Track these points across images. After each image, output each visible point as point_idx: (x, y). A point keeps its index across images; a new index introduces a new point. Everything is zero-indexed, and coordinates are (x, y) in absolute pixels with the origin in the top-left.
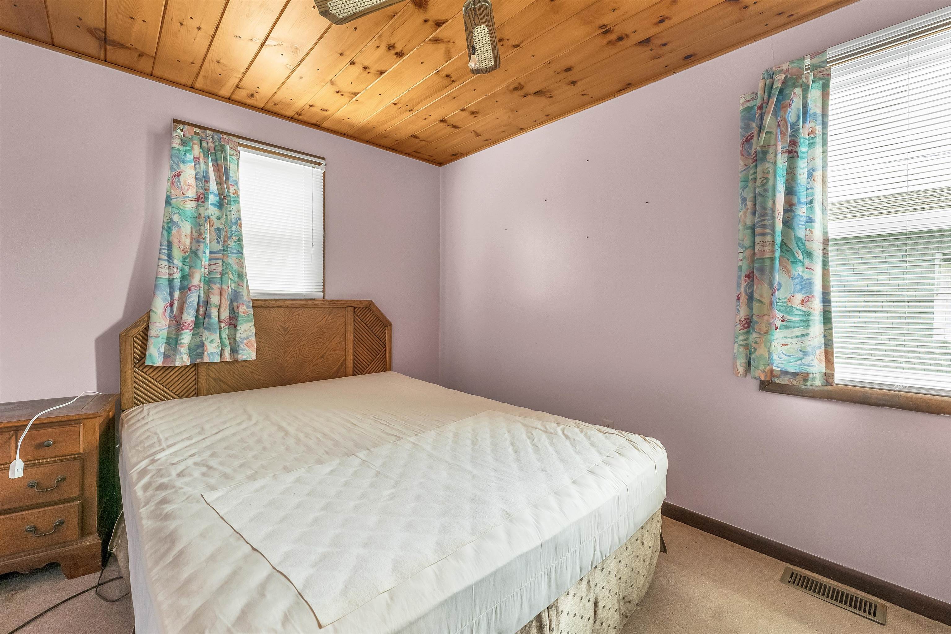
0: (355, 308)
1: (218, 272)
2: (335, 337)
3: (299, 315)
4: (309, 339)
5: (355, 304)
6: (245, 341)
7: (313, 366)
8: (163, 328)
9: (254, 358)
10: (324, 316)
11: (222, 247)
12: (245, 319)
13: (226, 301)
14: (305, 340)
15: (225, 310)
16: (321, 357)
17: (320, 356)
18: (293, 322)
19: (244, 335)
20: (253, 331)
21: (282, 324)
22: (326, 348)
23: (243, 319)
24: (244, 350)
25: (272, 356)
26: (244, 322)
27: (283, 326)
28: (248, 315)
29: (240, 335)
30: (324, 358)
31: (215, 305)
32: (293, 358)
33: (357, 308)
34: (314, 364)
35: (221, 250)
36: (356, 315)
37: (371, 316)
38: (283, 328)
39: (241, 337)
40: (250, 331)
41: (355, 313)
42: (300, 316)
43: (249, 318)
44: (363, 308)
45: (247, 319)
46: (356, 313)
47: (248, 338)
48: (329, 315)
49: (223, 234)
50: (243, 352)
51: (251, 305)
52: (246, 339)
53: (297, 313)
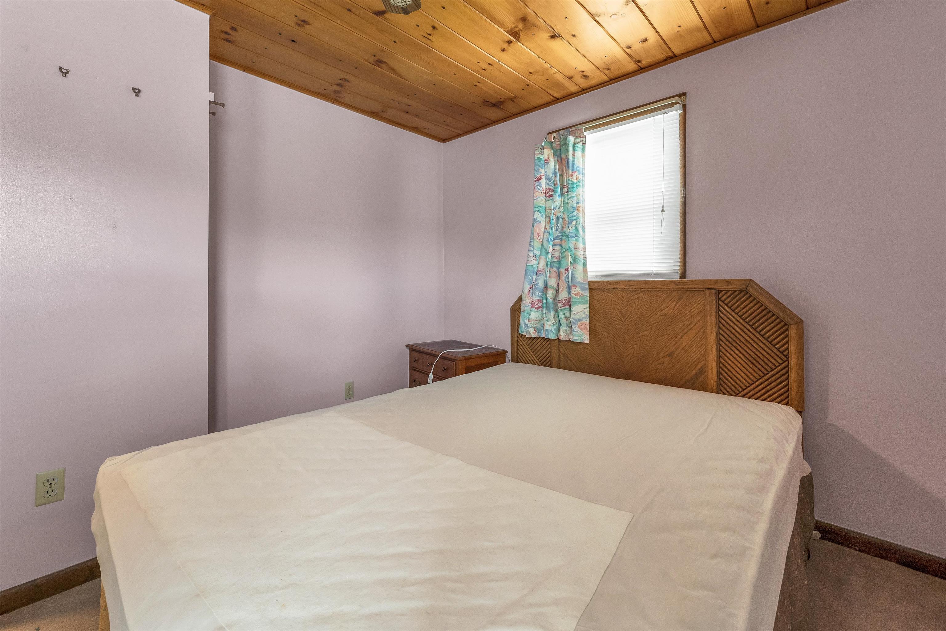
0: (719, 292)
1: (554, 257)
2: (688, 331)
3: (638, 299)
4: (651, 329)
5: (719, 287)
6: (579, 323)
7: (658, 365)
8: (527, 305)
9: (587, 341)
10: (672, 301)
11: (560, 233)
12: (577, 300)
13: (563, 283)
14: (647, 330)
15: (562, 291)
16: (669, 355)
17: (667, 353)
18: (632, 307)
19: (577, 317)
20: (588, 313)
21: (620, 308)
22: (676, 344)
23: (575, 300)
24: (575, 331)
25: (611, 342)
26: (577, 303)
27: (622, 311)
28: (582, 297)
29: (573, 316)
30: (672, 356)
31: (551, 287)
32: (633, 350)
33: (722, 291)
34: (658, 362)
35: (558, 236)
36: (723, 302)
37: (751, 304)
38: (621, 313)
39: (574, 318)
40: (584, 313)
41: (719, 299)
42: (640, 300)
43: (583, 299)
44: (735, 291)
45: (581, 301)
46: (723, 299)
47: (582, 320)
48: (680, 300)
49: (561, 220)
50: (574, 333)
51: (587, 287)
52: (579, 321)
53: (637, 296)
